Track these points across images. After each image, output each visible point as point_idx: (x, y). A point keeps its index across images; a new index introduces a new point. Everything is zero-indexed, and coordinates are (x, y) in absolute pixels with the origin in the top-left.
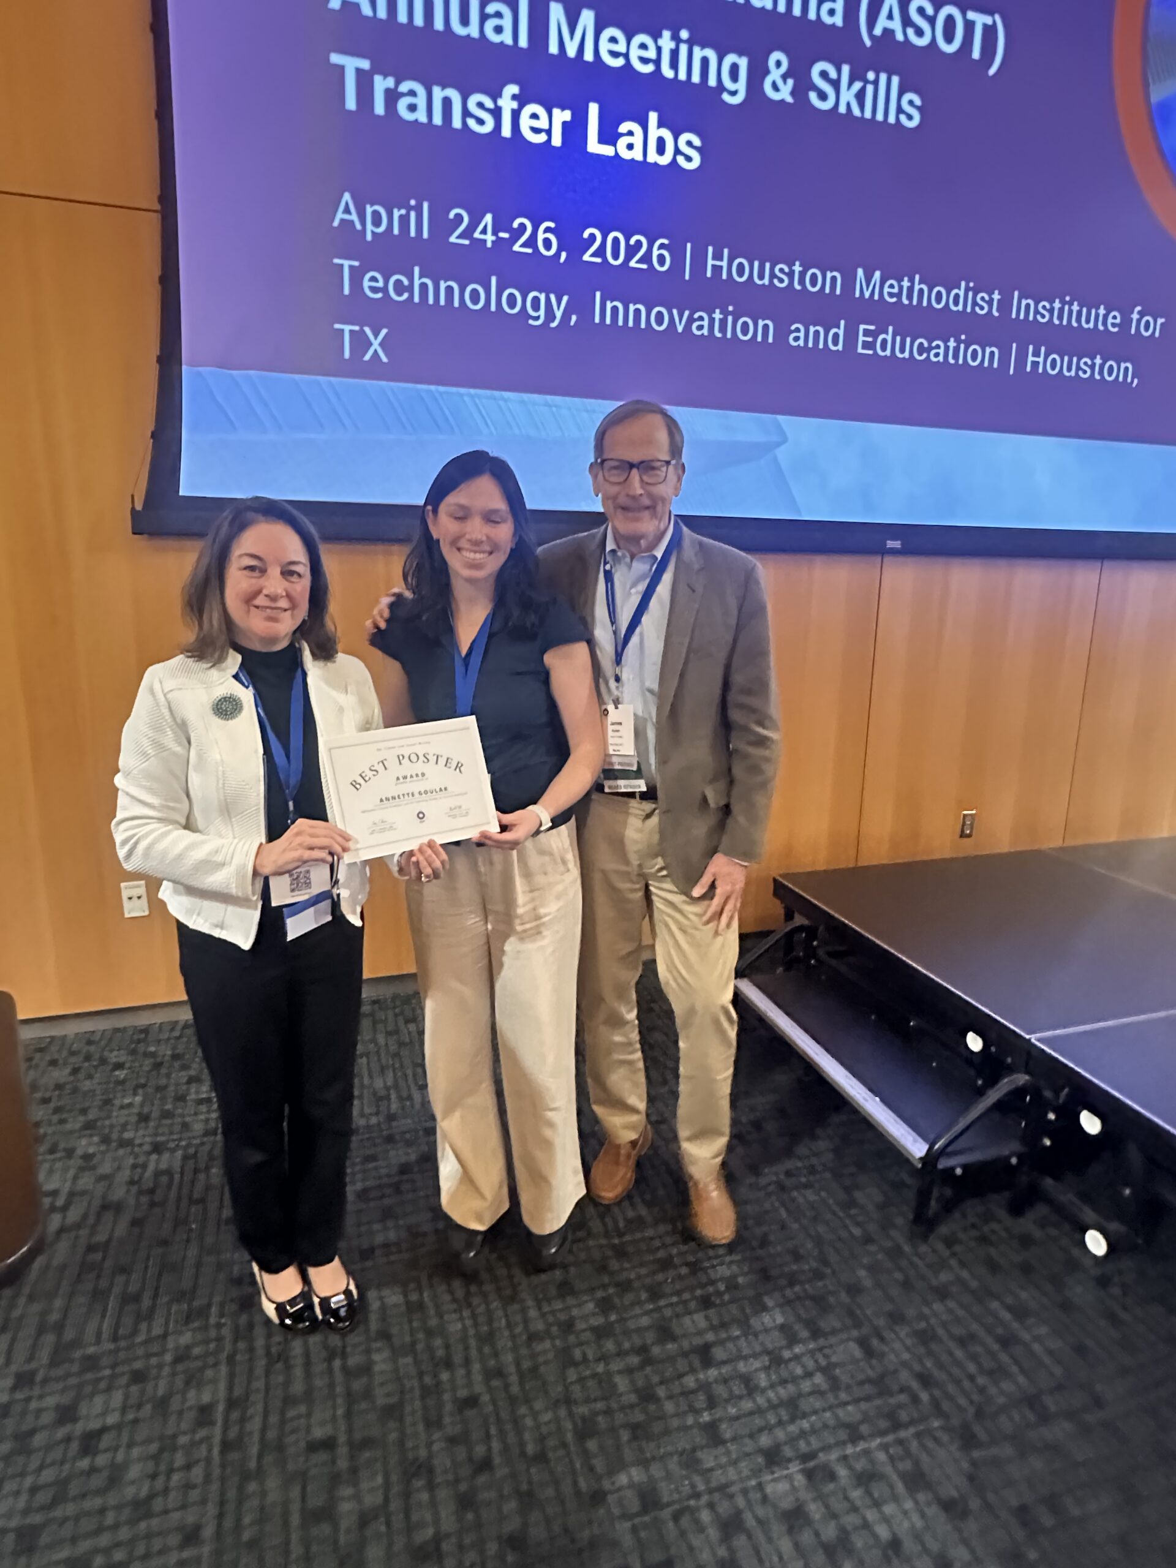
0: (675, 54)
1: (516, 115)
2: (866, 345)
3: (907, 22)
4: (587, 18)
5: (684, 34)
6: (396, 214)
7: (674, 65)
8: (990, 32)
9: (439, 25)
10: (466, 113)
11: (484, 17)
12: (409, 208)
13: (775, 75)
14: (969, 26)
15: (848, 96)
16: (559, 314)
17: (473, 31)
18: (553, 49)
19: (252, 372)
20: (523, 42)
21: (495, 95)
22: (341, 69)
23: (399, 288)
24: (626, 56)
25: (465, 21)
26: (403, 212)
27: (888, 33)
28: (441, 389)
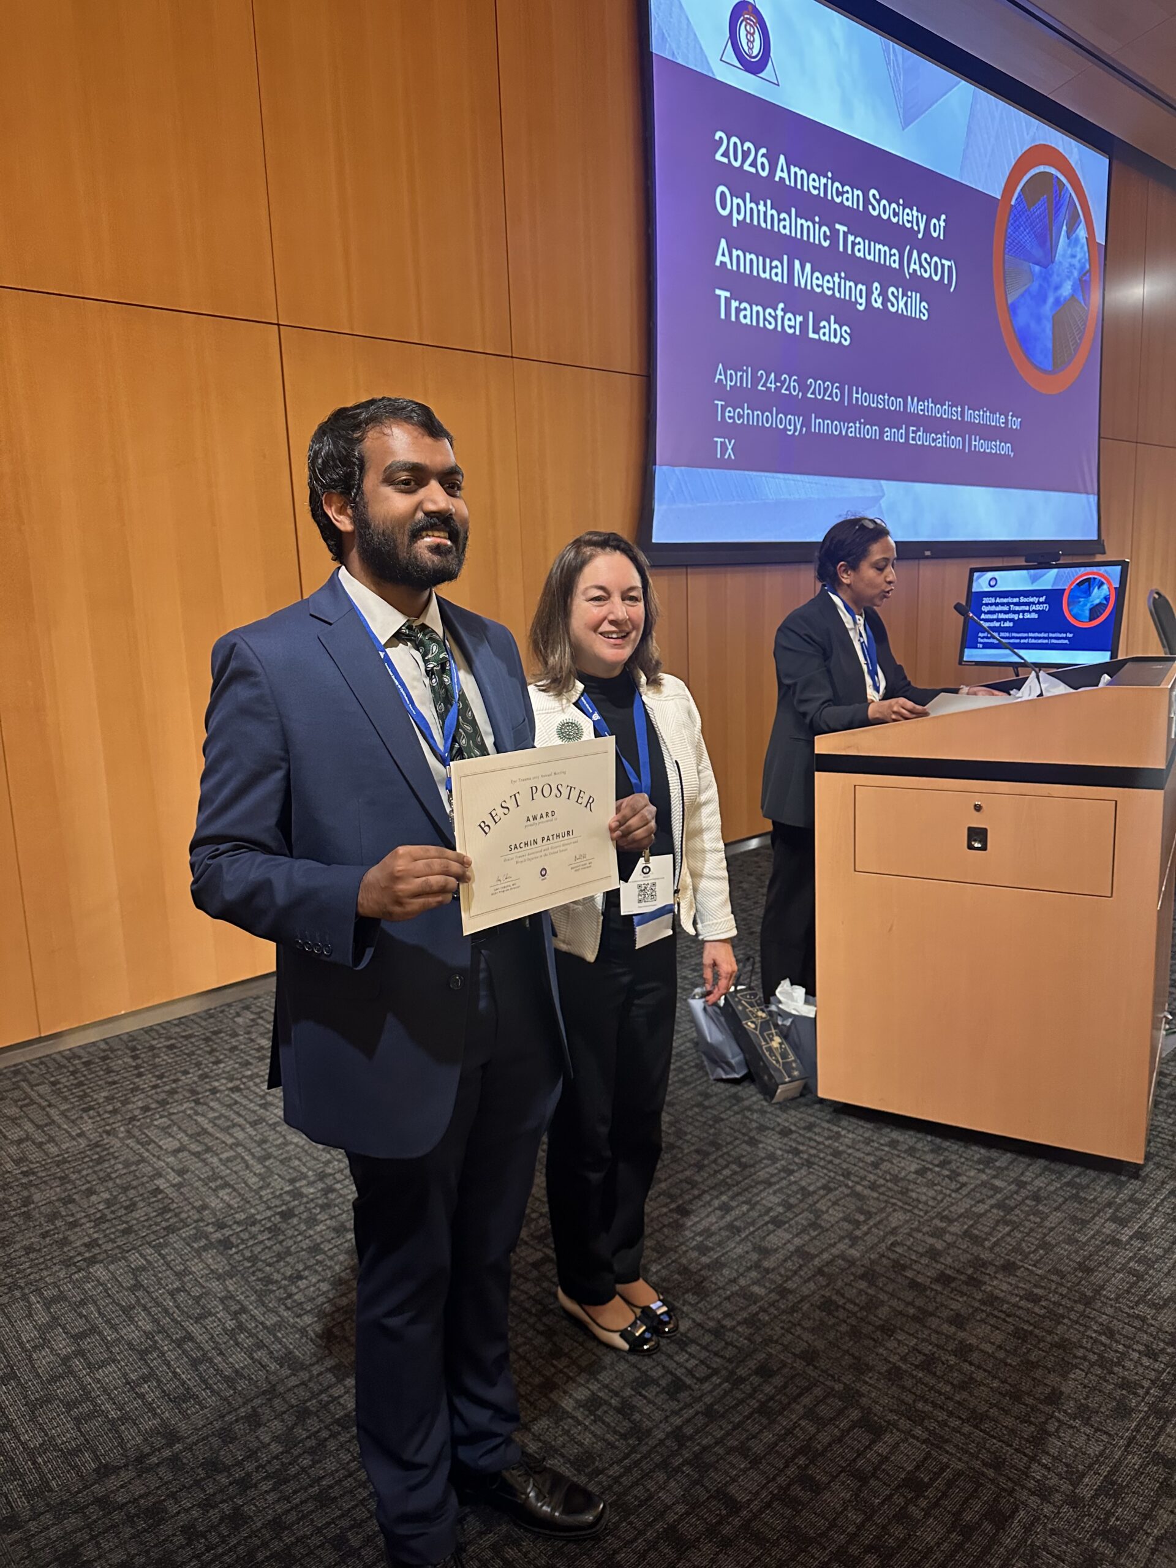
0: (839, 284)
1: (783, 318)
2: (914, 439)
3: (921, 266)
4: (808, 266)
5: (843, 275)
6: (739, 374)
7: (839, 291)
8: (950, 268)
9: (755, 273)
10: (765, 319)
11: (771, 268)
12: (744, 371)
13: (876, 294)
14: (943, 266)
15: (902, 304)
16: (799, 427)
17: (767, 276)
18: (796, 284)
19: (683, 468)
20: (785, 281)
21: (775, 309)
22: (719, 296)
23: (740, 416)
24: (822, 286)
25: (764, 272)
26: (741, 373)
27: (915, 270)
28: (755, 473)
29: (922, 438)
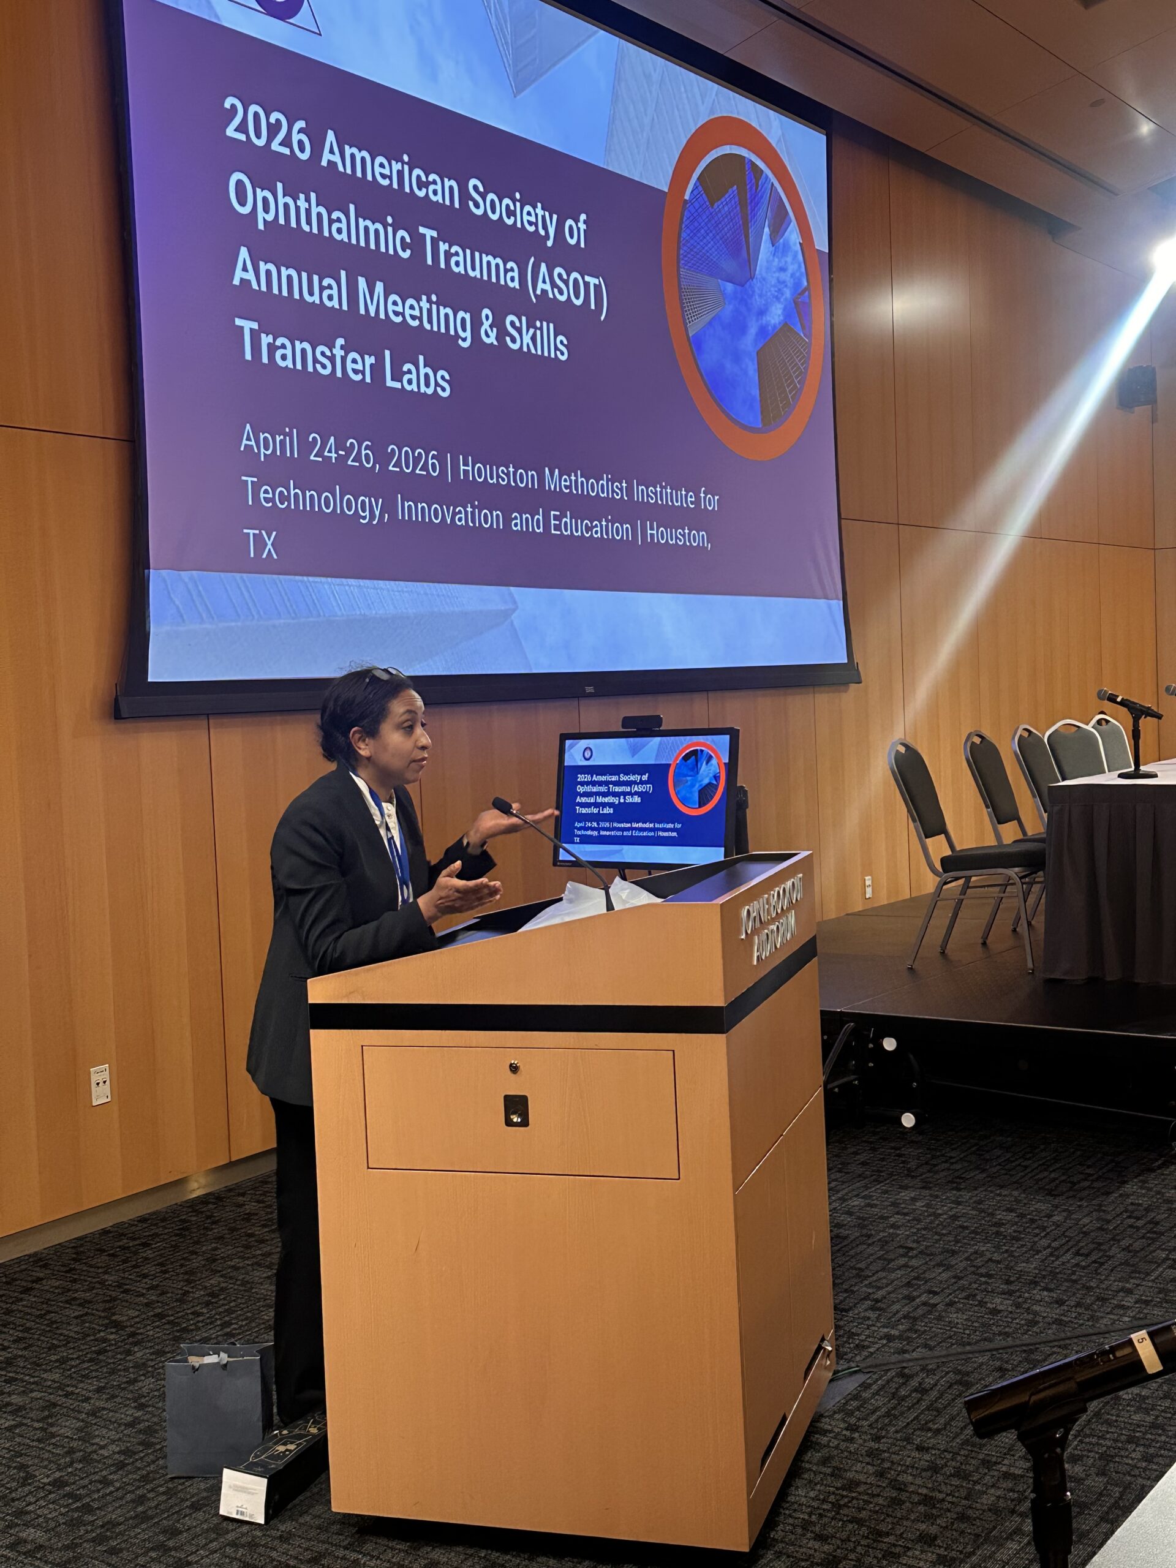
0: (430, 311)
1: (344, 359)
2: (556, 527)
3: (553, 285)
4: (379, 287)
5: (434, 298)
6: (278, 439)
8: (597, 287)
9: (297, 296)
10: (315, 361)
11: (322, 289)
12: (285, 434)
13: (486, 325)
14: (587, 285)
15: (527, 339)
16: (377, 513)
17: (316, 299)
18: (362, 311)
19: (194, 572)
20: (345, 307)
22: (242, 328)
23: (283, 498)
24: (403, 314)
25: (311, 294)
26: (282, 437)
27: (544, 291)
28: (311, 579)
29: (571, 527)
